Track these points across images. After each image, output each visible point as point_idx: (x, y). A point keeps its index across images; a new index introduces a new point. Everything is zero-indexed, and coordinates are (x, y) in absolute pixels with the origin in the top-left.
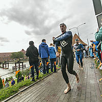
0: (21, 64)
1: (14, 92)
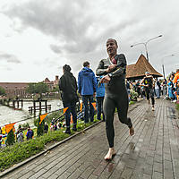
1: (36, 149)
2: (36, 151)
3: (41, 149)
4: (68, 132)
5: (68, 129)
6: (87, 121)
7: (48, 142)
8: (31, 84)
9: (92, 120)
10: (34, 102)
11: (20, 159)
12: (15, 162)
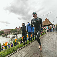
0: (16, 35)
2: (14, 51)
3: (16, 50)
4: (24, 44)
5: (24, 43)
6: (30, 41)
7: (18, 48)
8: (12, 30)
9: (32, 40)
10: (13, 35)
11: (10, 54)
12: (8, 54)
